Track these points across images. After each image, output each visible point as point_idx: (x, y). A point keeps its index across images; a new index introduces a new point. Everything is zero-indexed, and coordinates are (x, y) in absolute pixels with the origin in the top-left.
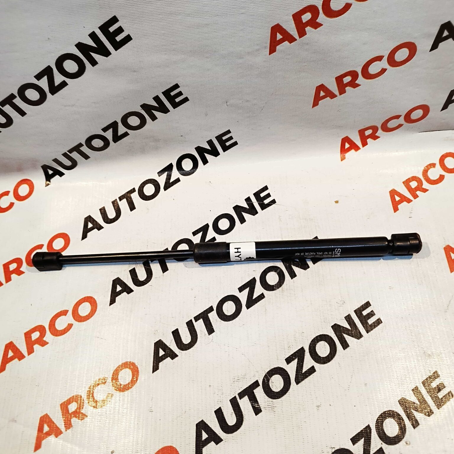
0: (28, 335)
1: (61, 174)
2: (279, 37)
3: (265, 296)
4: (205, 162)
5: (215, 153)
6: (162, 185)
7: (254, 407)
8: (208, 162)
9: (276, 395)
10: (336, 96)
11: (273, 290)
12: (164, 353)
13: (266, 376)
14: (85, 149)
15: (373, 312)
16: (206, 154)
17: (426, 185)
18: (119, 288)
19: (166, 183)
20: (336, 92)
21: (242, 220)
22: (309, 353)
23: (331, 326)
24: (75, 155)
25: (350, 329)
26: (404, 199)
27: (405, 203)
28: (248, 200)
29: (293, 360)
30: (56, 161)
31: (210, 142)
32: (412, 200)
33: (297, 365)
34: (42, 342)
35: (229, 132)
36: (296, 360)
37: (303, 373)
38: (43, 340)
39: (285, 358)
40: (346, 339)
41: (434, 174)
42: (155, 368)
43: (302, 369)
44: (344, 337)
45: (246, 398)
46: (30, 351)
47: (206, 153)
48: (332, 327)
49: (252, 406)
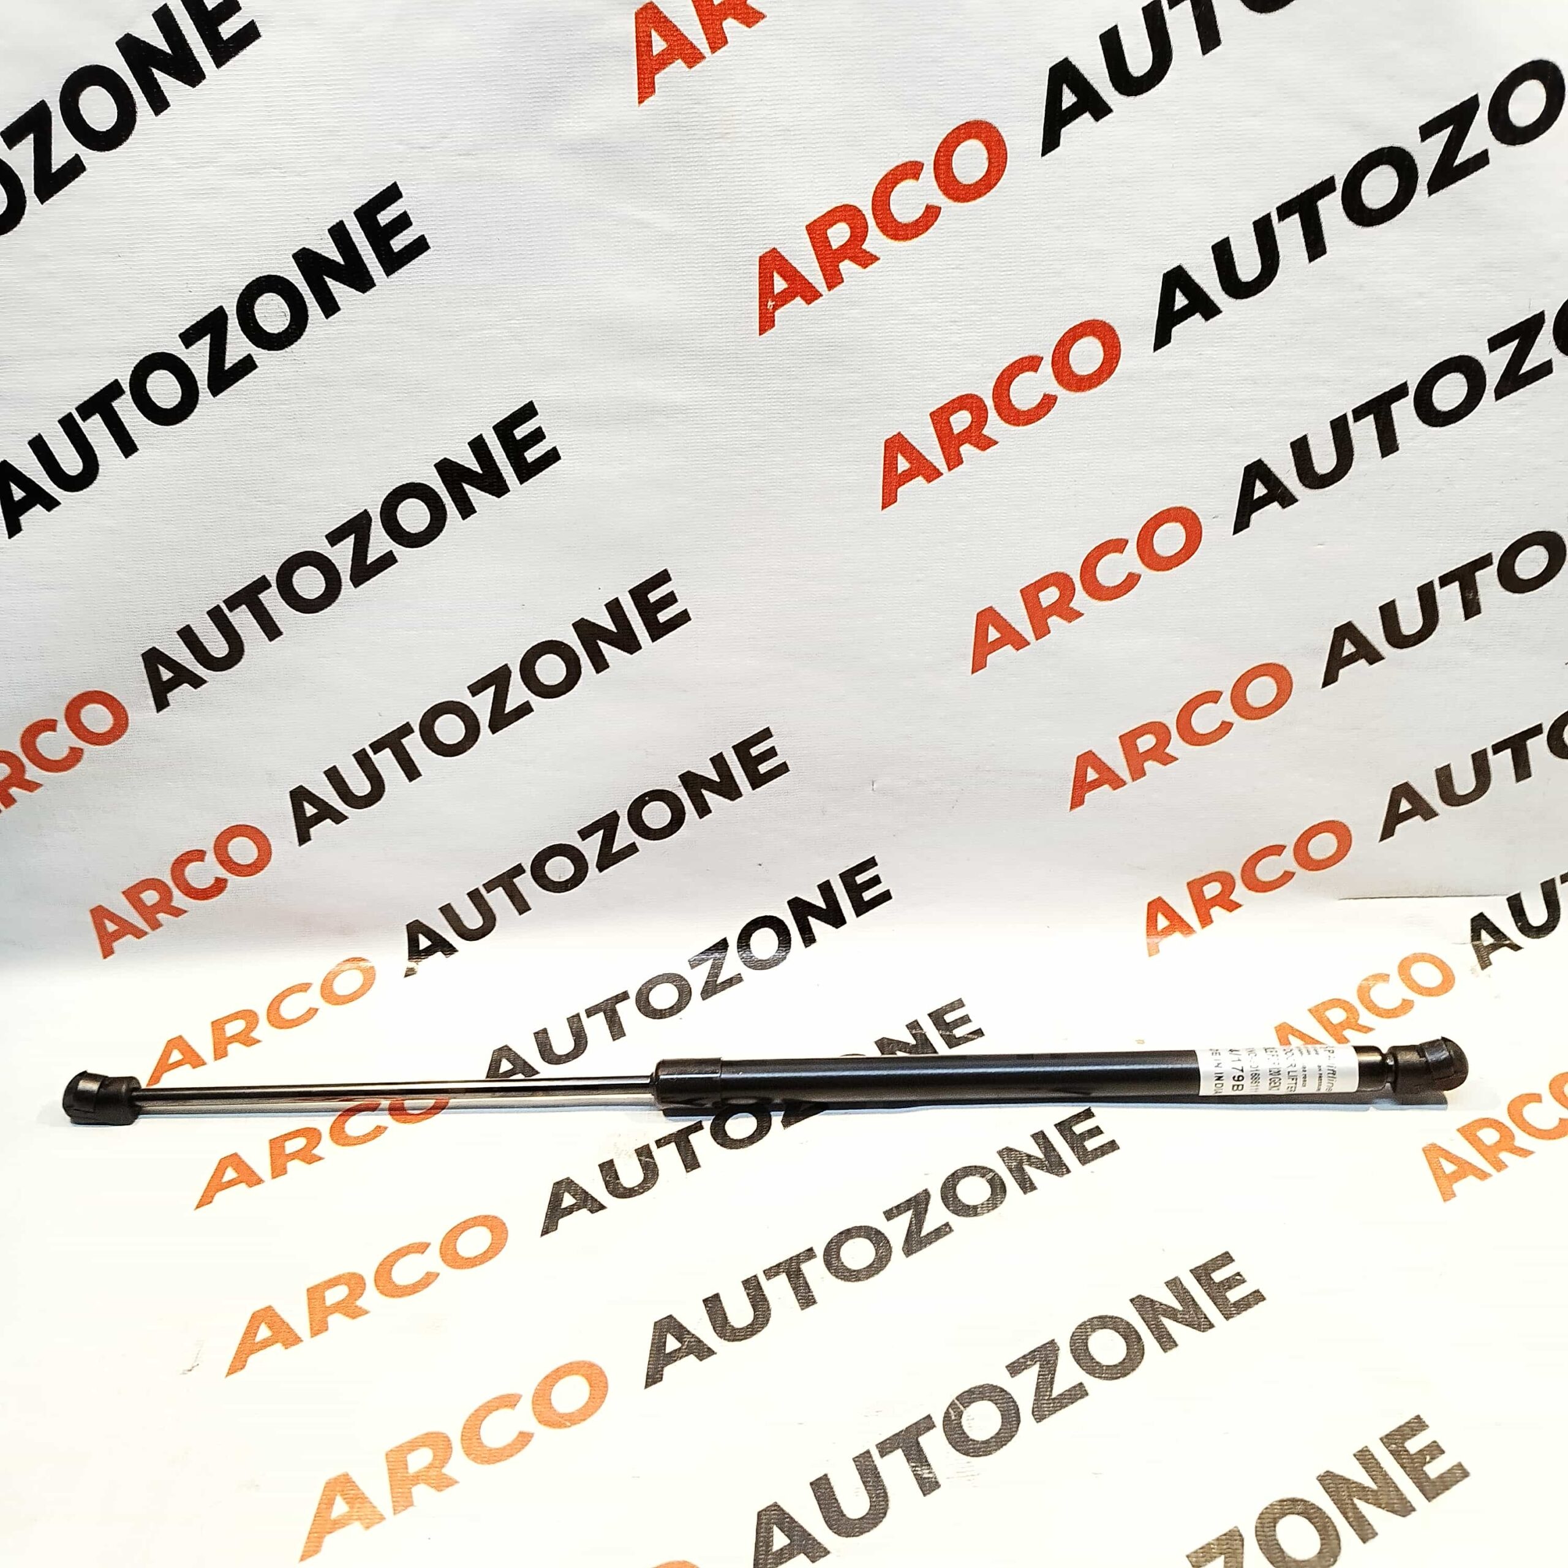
0: (315, 1294)
1: (448, 949)
2: (993, 634)
3: (953, 1228)
5: (835, 918)
6: (697, 987)
7: (919, 1479)
8: (815, 940)
9: (980, 1448)
10: (1124, 783)
11: (976, 1214)
12: (679, 1345)
13: (952, 1404)
15: (1241, 1276)
16: (812, 921)
17: (1366, 1018)
18: (568, 1200)
19: (706, 983)
22: (1072, 1353)
23: (1130, 1298)
24: (498, 899)
25: (1181, 1308)
28: (914, 1026)
29: (1027, 1367)
30: (447, 911)
31: (826, 889)
33: (1038, 1379)
34: (350, 1309)
35: (871, 863)
36: (1036, 1368)
37: (1054, 1399)
38: (356, 1306)
39: (1006, 1364)
40: (1169, 1329)
42: (653, 1377)
43: (1052, 1388)
44: (1164, 1325)
45: (898, 1455)
46: (318, 1327)
47: (813, 917)
49: (915, 1475)
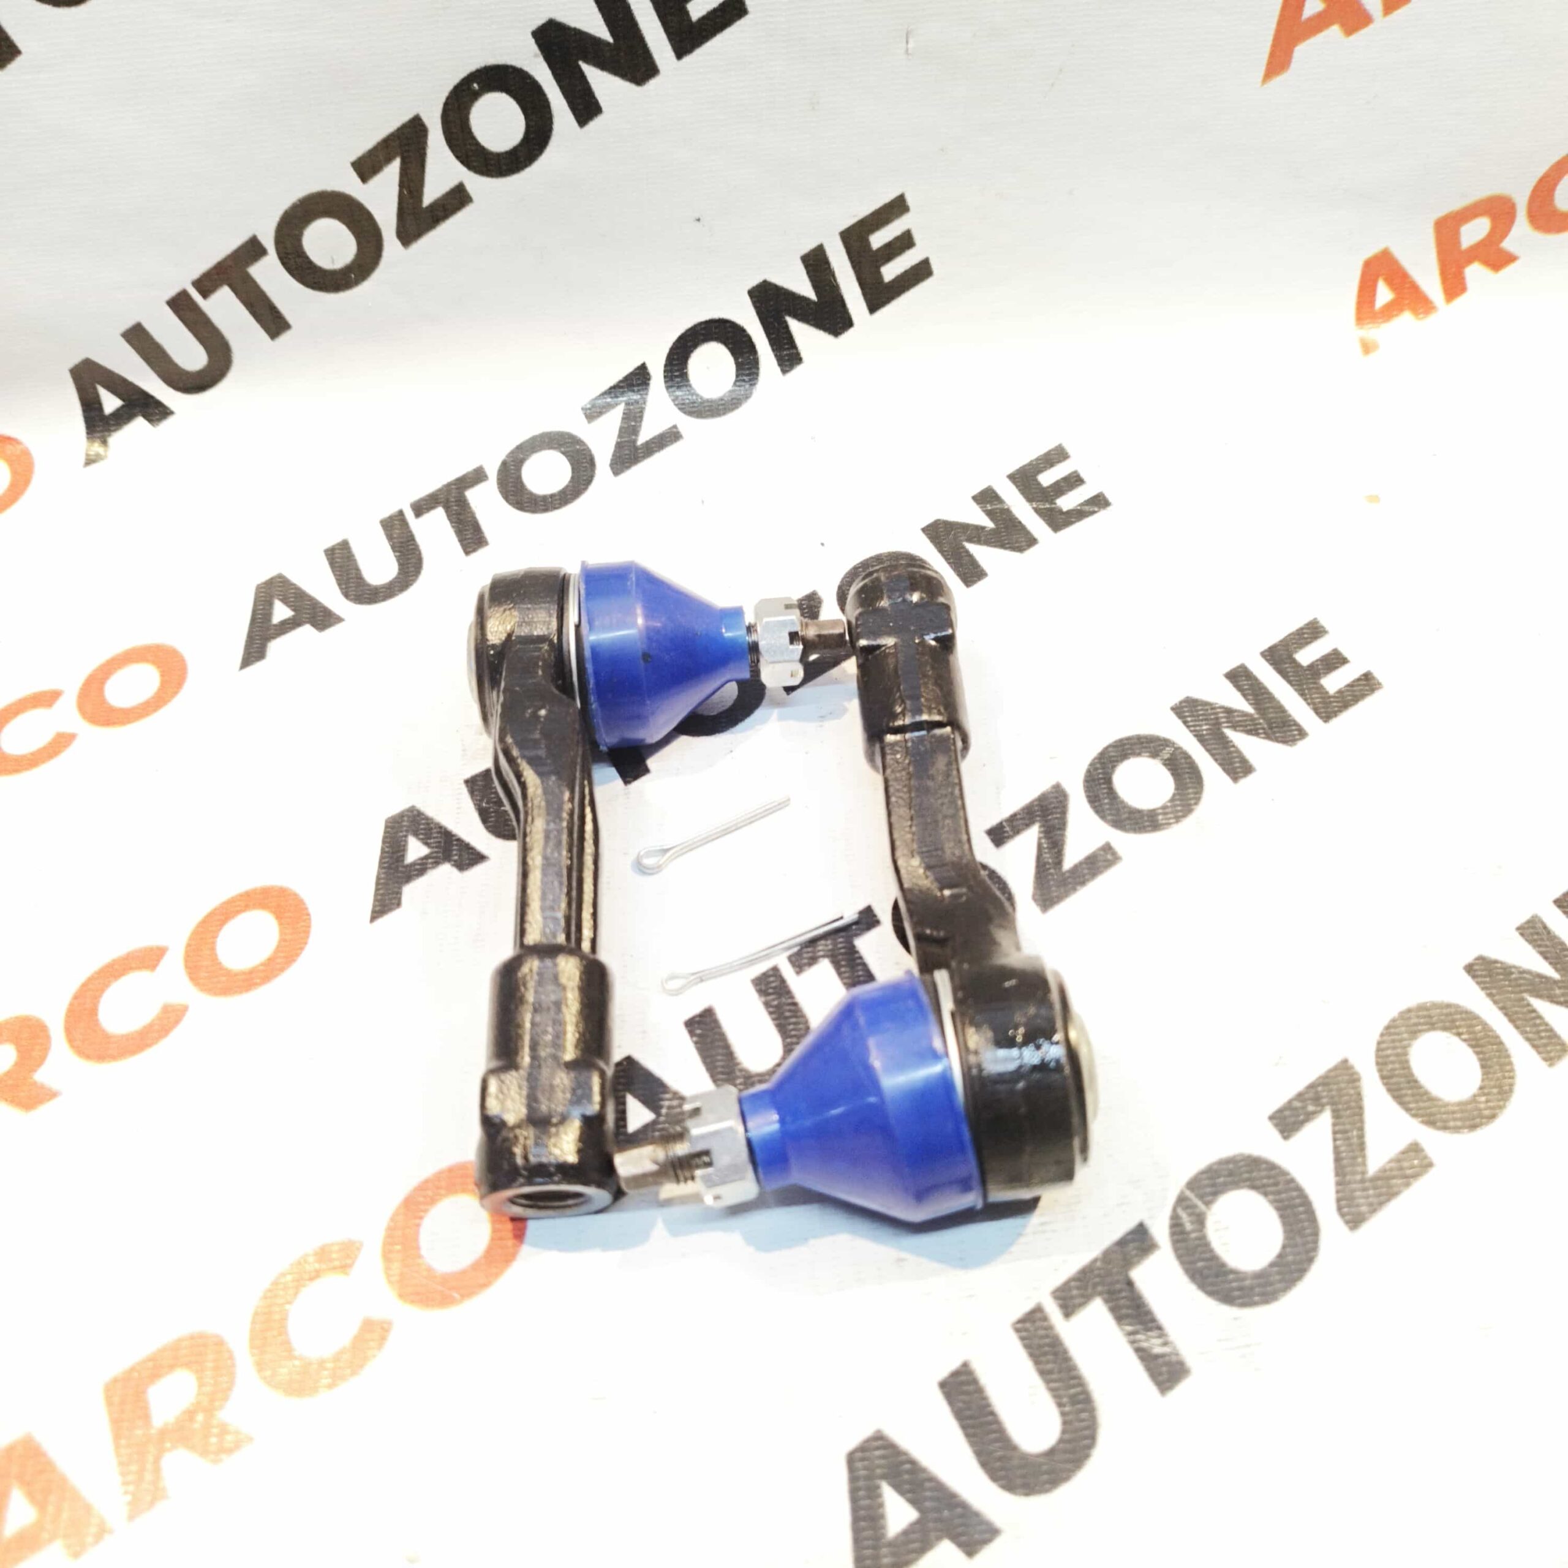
1: (156, 412)
3: (1120, 853)
4: (790, 356)
5: (833, 318)
7: (1147, 1357)
8: (799, 361)
9: (1252, 1288)
11: (1158, 827)
12: (648, 1119)
13: (1181, 1200)
14: (271, 275)
16: (793, 324)
18: (416, 849)
19: (619, 446)
21: (971, 572)
22: (1384, 1084)
23: (1462, 964)
24: (226, 310)
25: (1556, 976)
28: (987, 498)
29: (1309, 1117)
30: (139, 338)
31: (815, 262)
33: (1335, 1140)
34: (24, 1092)
35: (897, 207)
36: (1326, 1119)
37: (1375, 1178)
38: (35, 1083)
39: (1270, 1112)
43: (1364, 1157)
44: (1535, 1011)
45: (1098, 1310)
47: (793, 317)
48: (1470, 969)
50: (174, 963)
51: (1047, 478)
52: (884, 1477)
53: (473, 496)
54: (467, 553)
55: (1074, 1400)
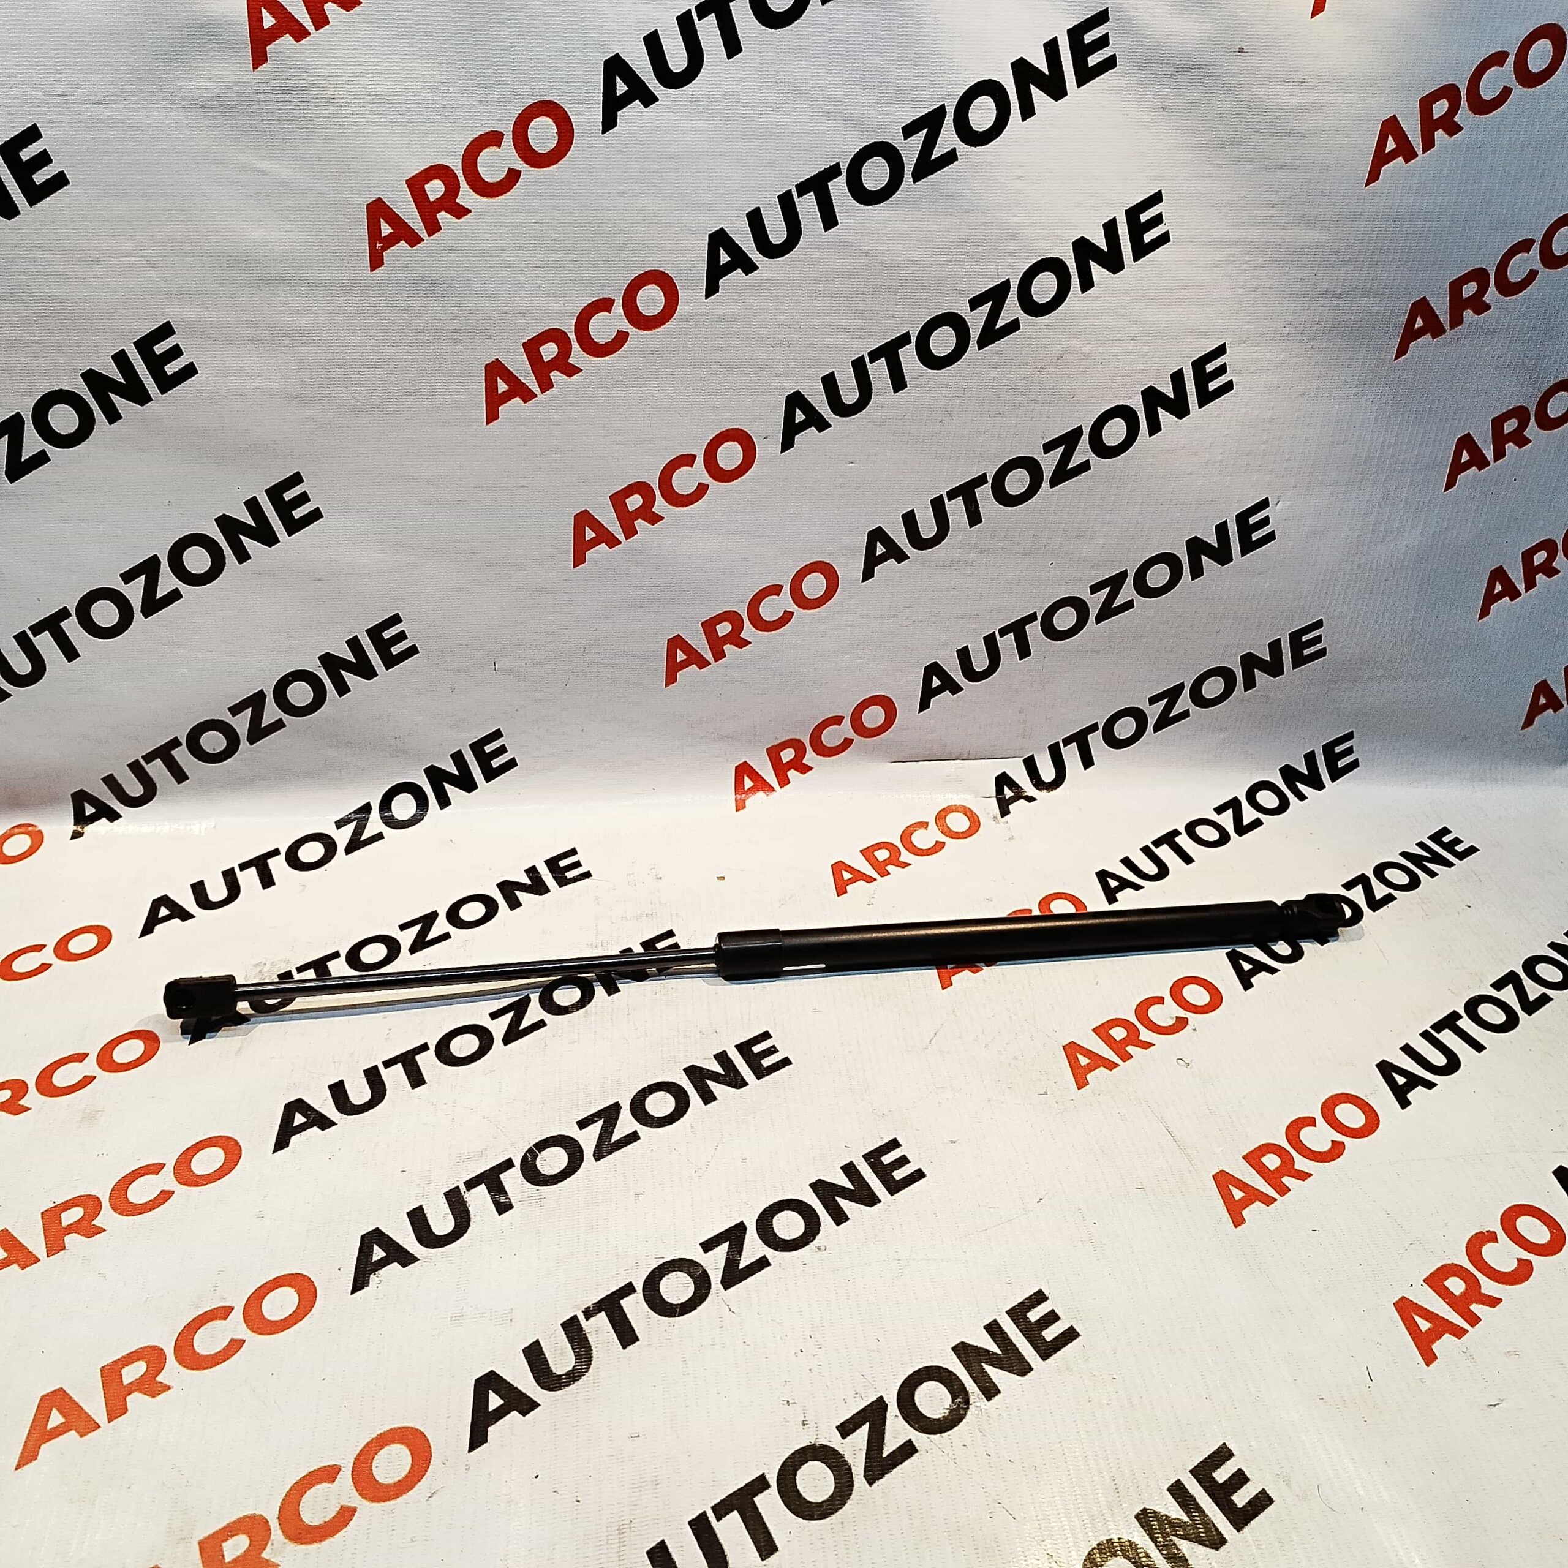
1: (113, 816)
2: (590, 534)
3: (547, 1022)
4: (444, 801)
5: (467, 784)
6: (341, 845)
7: (497, 1203)
8: (450, 804)
9: (549, 1180)
10: (708, 663)
11: (567, 1013)
12: (305, 1120)
13: (530, 1150)
14: (181, 755)
15: (775, 1048)
16: (447, 786)
17: (906, 856)
19: (351, 840)
20: (708, 656)
21: (514, 904)
22: (631, 1110)
23: (684, 1068)
24: (157, 769)
25: (723, 1073)
26: (859, 876)
27: (861, 883)
28: (532, 872)
29: (594, 1122)
30: (110, 781)
31: (458, 758)
32: (875, 877)
33: (601, 1130)
34: (15, 1108)
35: (497, 734)
36: (600, 1123)
37: (613, 1143)
38: (19, 1105)
39: (577, 1120)
40: (712, 1089)
41: (922, 839)
43: (611, 1136)
44: (708, 1085)
45: (481, 1188)
47: (447, 783)
48: (686, 1070)
49: (493, 1201)
50: (92, 1059)
51: (563, 863)
52: (374, 1243)
53: (271, 862)
54: (264, 888)
55: (461, 1218)
